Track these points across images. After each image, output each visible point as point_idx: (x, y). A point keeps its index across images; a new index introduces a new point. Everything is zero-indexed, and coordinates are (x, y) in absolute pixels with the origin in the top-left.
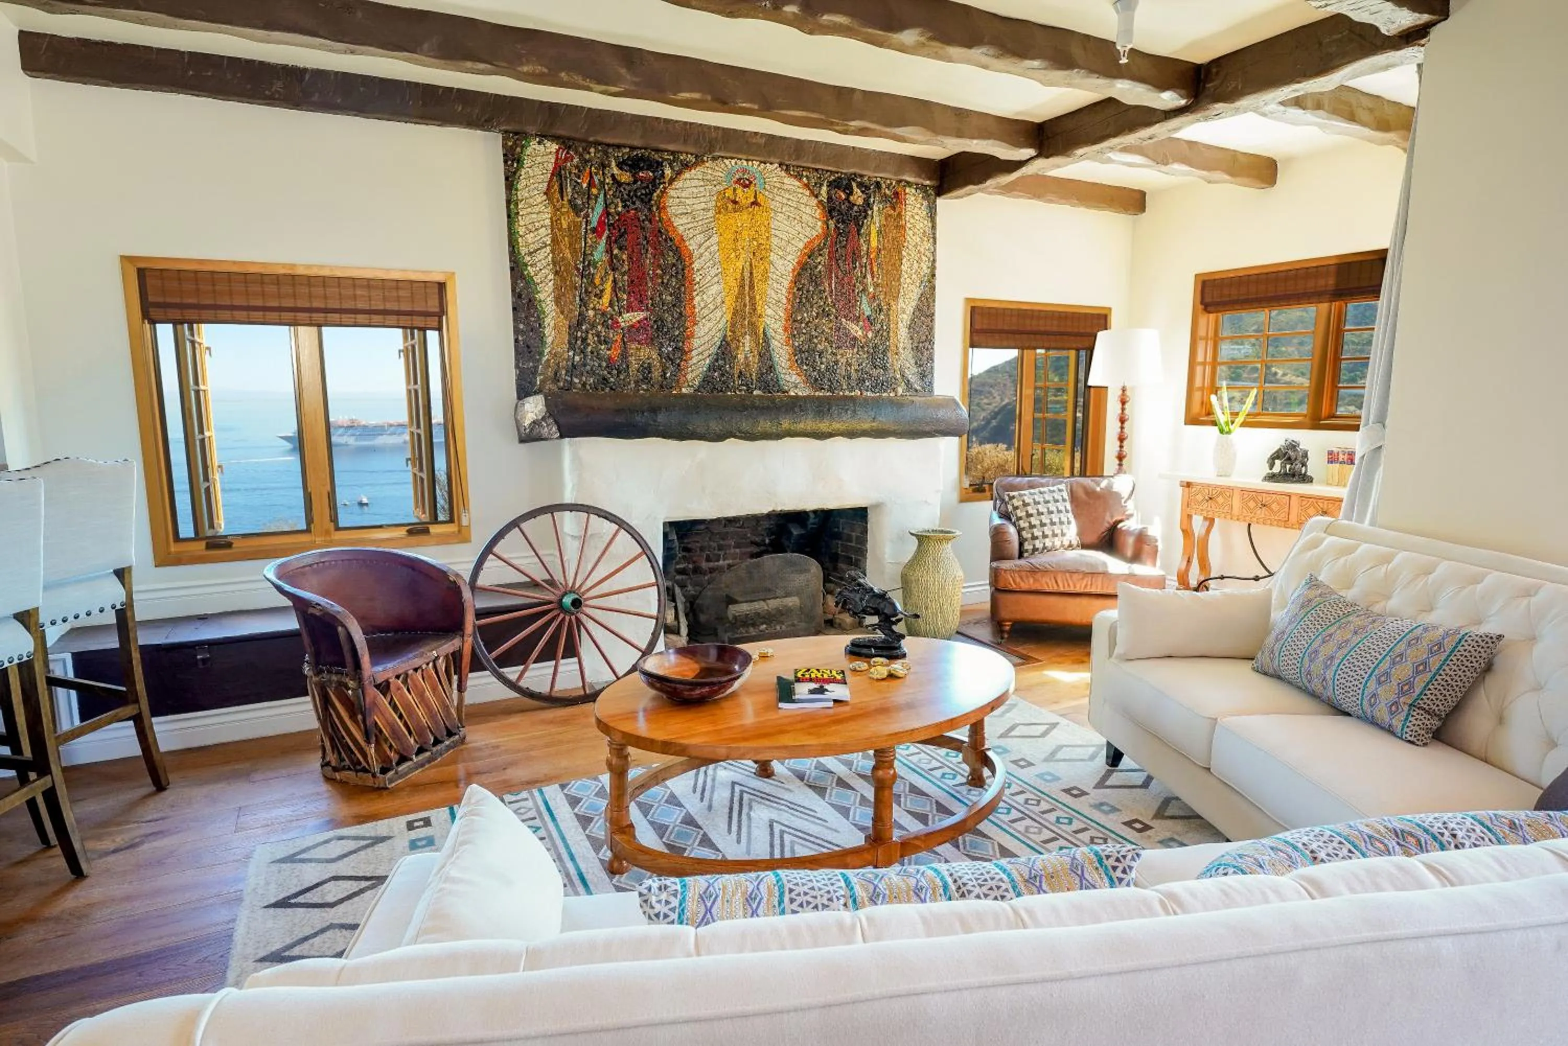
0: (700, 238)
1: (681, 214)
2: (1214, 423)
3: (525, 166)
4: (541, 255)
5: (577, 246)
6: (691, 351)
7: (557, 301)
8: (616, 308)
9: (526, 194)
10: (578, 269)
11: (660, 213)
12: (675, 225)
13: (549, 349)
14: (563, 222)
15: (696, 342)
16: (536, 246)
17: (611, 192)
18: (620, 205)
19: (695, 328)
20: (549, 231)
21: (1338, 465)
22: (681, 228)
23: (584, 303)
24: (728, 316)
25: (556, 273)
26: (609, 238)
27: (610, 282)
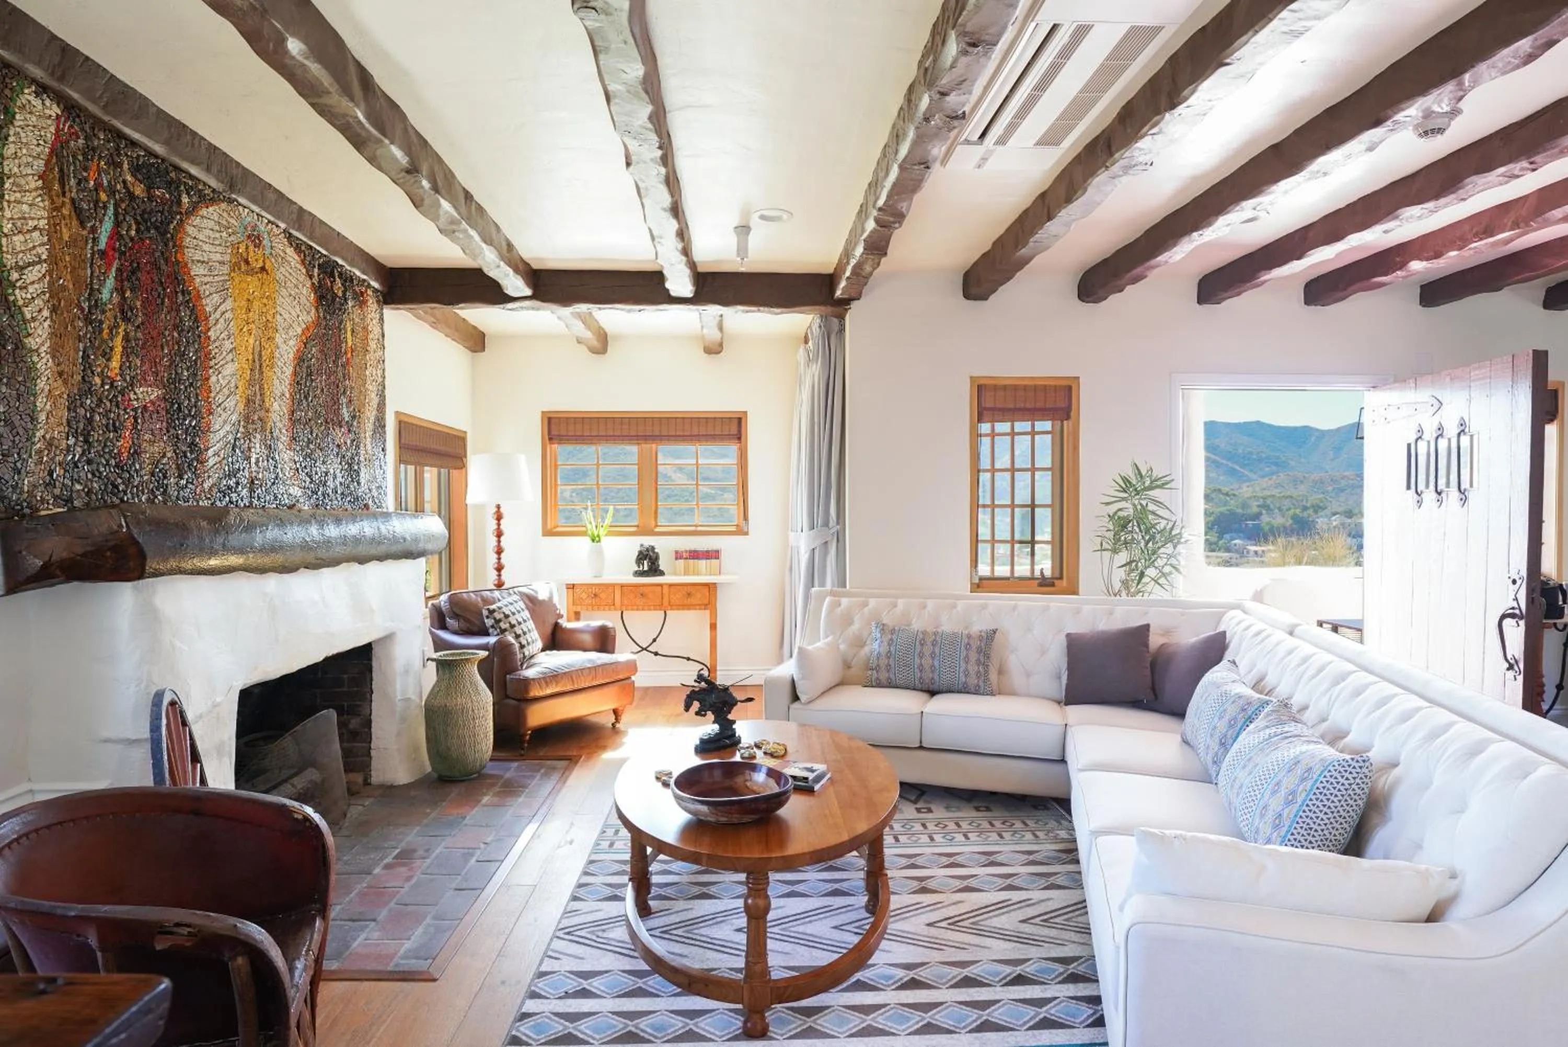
0: (216, 298)
1: (198, 261)
2: (584, 534)
3: (17, 123)
4: (34, 273)
5: (82, 273)
6: (207, 450)
7: (54, 352)
8: (128, 378)
9: (16, 170)
10: (82, 310)
11: (176, 252)
12: (192, 273)
13: (42, 432)
14: (64, 230)
15: (213, 438)
16: (29, 258)
17: (123, 206)
18: (134, 227)
19: (211, 417)
20: (46, 238)
21: (682, 561)
22: (198, 280)
23: (87, 366)
24: (241, 406)
25: (54, 310)
26: (119, 270)
27: (120, 338)
